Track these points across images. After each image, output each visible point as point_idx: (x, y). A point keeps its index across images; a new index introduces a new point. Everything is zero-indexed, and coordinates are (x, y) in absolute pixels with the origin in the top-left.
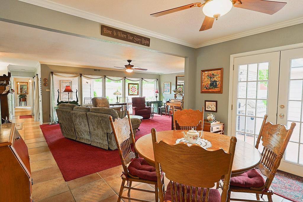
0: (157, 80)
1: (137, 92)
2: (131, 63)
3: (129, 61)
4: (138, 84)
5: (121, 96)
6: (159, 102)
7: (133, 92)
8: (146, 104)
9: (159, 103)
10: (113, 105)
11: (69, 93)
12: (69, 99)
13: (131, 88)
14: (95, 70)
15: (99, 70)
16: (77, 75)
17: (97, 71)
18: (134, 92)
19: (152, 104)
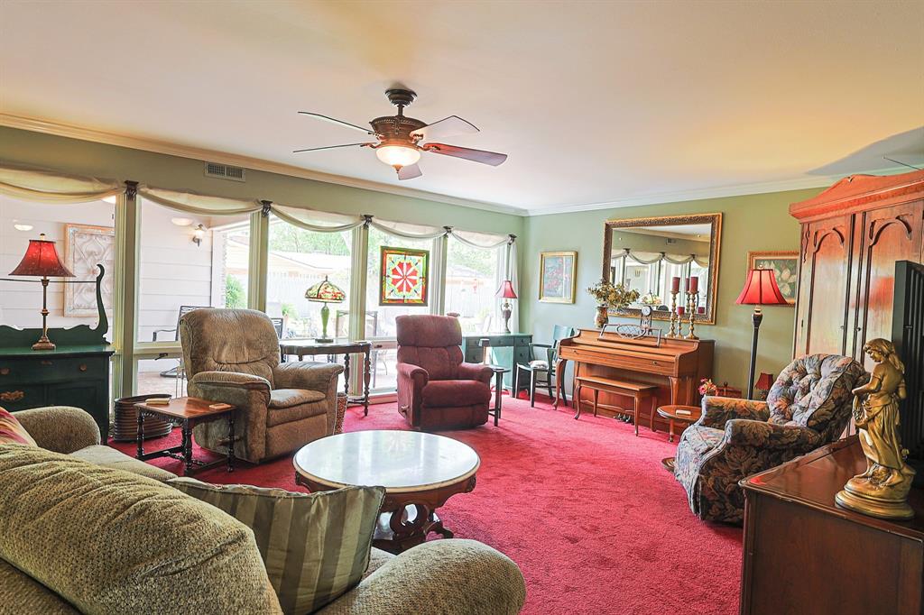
0: (513, 237)
1: (420, 292)
2: (409, 111)
3: (401, 95)
4: (427, 253)
5: (345, 306)
6: (518, 341)
7: (400, 289)
8: (463, 348)
9: (521, 346)
10: (302, 352)
11: (45, 283)
12: (45, 314)
13: (395, 271)
14: (215, 169)
15: (237, 172)
16: (108, 187)
17: (225, 177)
18: (409, 289)
19: (489, 350)
